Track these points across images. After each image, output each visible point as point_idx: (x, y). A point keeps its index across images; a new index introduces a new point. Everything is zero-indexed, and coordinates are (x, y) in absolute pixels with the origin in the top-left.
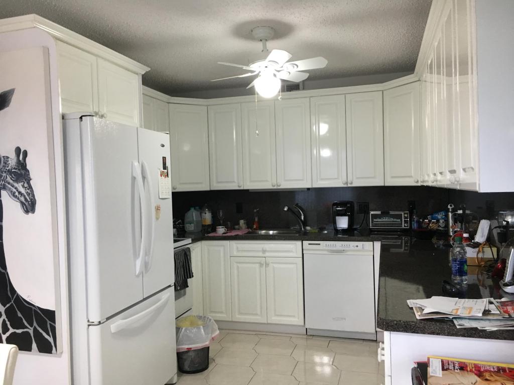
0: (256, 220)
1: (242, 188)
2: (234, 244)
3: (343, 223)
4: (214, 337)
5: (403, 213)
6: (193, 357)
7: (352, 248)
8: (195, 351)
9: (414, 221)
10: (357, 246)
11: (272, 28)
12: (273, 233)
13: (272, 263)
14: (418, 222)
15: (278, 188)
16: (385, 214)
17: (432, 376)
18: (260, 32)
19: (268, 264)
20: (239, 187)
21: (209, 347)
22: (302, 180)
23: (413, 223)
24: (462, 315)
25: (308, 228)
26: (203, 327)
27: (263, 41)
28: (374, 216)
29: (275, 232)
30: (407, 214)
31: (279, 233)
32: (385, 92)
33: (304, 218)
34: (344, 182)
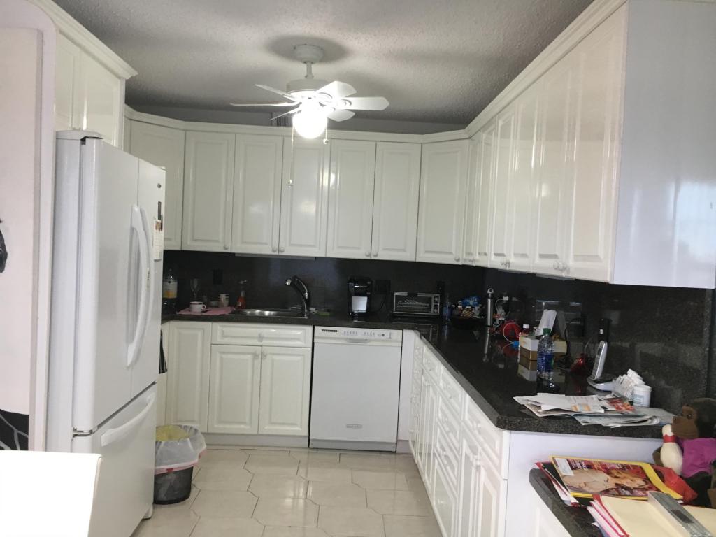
0: (242, 295)
1: (229, 251)
2: (218, 327)
3: (361, 305)
4: (201, 453)
5: (433, 297)
6: (173, 481)
7: (377, 337)
8: (176, 472)
9: (446, 306)
10: (383, 335)
11: (322, 49)
12: (270, 314)
13: (271, 354)
14: (451, 308)
15: (281, 254)
16: (412, 296)
17: (565, 476)
18: (306, 52)
19: (265, 356)
20: (225, 248)
21: (192, 468)
22: (314, 246)
23: (444, 308)
24: (584, 412)
25: (313, 309)
26: (191, 439)
27: (309, 64)
28: (398, 298)
29: (272, 313)
30: (437, 297)
31: (278, 315)
32: (424, 146)
33: (309, 296)
34: (367, 253)
